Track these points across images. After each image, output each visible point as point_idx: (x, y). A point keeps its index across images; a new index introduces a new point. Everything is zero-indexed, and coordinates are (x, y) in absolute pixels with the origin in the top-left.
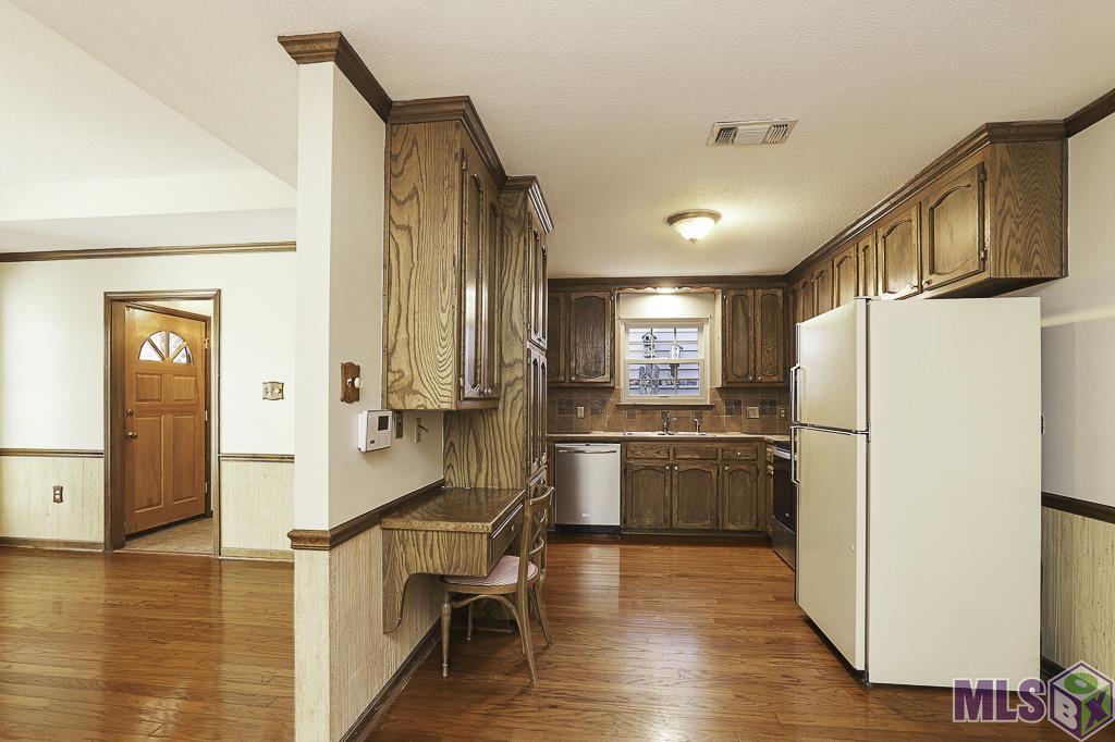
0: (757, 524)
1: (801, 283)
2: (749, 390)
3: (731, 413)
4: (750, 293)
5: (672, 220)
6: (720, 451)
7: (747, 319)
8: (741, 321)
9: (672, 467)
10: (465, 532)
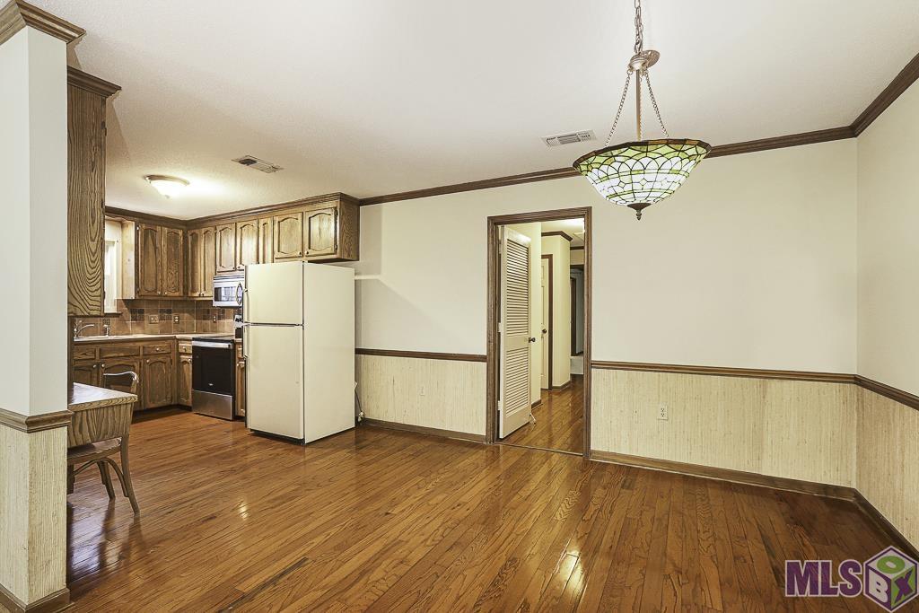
0: (171, 400)
1: (203, 230)
2: (150, 302)
3: (136, 320)
4: (159, 228)
5: (152, 177)
6: (141, 348)
7: (156, 248)
8: (151, 249)
9: (99, 365)
10: (113, 406)
